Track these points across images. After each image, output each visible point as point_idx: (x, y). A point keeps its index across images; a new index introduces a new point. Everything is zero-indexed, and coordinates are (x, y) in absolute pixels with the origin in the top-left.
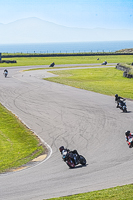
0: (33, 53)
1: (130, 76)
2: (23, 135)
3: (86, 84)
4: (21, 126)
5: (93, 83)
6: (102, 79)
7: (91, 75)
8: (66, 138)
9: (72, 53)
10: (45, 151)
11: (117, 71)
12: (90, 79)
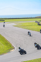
0: (10, 18)
1: (40, 25)
2: (7, 43)
3: (26, 27)
4: (6, 41)
5: (28, 27)
6: (31, 26)
7: (28, 24)
8: (20, 44)
9: (22, 18)
10: (14, 48)
11: (36, 23)
12: (27, 26)
